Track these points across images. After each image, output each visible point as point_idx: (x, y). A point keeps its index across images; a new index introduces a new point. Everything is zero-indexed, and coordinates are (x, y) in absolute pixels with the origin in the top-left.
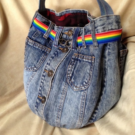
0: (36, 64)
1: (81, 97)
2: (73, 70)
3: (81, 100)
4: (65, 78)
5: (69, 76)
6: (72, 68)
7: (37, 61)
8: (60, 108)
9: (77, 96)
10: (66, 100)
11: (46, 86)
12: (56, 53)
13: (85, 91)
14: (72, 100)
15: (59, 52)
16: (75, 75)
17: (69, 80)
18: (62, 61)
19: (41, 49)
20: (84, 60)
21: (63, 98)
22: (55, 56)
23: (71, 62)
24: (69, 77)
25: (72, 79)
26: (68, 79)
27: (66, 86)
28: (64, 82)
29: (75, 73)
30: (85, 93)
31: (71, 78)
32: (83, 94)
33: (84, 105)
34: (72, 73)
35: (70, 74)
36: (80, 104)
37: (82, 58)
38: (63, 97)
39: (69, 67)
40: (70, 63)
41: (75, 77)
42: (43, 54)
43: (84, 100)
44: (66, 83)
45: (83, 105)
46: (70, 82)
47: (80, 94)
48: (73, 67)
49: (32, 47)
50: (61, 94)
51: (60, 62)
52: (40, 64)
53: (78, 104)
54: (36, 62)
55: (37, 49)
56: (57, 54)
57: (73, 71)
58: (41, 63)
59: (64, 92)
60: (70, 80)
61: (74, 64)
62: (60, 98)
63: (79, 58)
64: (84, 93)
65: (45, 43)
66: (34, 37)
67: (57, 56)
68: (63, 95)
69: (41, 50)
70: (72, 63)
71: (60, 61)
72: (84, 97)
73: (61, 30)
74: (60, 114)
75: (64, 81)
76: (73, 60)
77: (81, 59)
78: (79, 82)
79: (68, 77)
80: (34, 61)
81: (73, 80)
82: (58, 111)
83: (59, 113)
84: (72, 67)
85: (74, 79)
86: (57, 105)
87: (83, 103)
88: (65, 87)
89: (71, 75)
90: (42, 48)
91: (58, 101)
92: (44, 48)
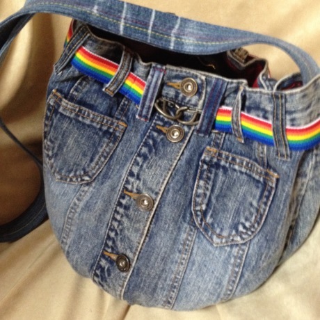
0: (88, 165)
1: (232, 260)
2: (208, 193)
3: (230, 267)
4: (188, 215)
5: (198, 208)
6: (207, 189)
7: (89, 158)
8: (175, 284)
9: (220, 257)
10: (190, 265)
11: (128, 229)
12: (151, 142)
13: (243, 247)
14: (205, 266)
15: (159, 140)
16: (214, 207)
17: (199, 219)
18: (173, 167)
19: (99, 126)
20: (236, 167)
21: (184, 262)
22: (150, 151)
23: (202, 173)
24: (199, 213)
25: (208, 218)
26: (197, 215)
27: (192, 233)
28: (186, 225)
29: (214, 200)
30: (243, 251)
31: (205, 213)
32: (238, 253)
33: (238, 278)
34: (206, 201)
35: (201, 205)
36: (227, 276)
37: (230, 164)
38: (184, 259)
39: (198, 187)
40: (198, 175)
41: (214, 211)
42: (106, 140)
43: (239, 266)
44: (192, 227)
45: (236, 277)
46: (201, 225)
47: (230, 252)
48: (210, 188)
49: (74, 121)
50: (180, 252)
51: (170, 172)
52: (97, 167)
53: (223, 276)
54: (88, 162)
55: (89, 126)
56: (154, 145)
57: (210, 197)
58: (103, 163)
59: (186, 247)
60: (201, 220)
61: (209, 178)
62: (176, 262)
63: (223, 163)
64: (239, 250)
65: (109, 107)
66: (75, 93)
67: (154, 150)
68: (184, 256)
69: (100, 129)
70: (204, 176)
71: (169, 170)
72: (239, 261)
73: (159, 76)
74: (173, 297)
75: (185, 221)
76: (205, 167)
77: (227, 165)
78: (225, 225)
79: (196, 211)
80: (81, 160)
81: (209, 220)
82: (169, 291)
83: (172, 293)
84: (207, 186)
85: (212, 216)
86: (166, 278)
87: (237, 273)
88: (190, 235)
89: (204, 207)
90: (103, 122)
91: (170, 268)
92: (107, 122)
